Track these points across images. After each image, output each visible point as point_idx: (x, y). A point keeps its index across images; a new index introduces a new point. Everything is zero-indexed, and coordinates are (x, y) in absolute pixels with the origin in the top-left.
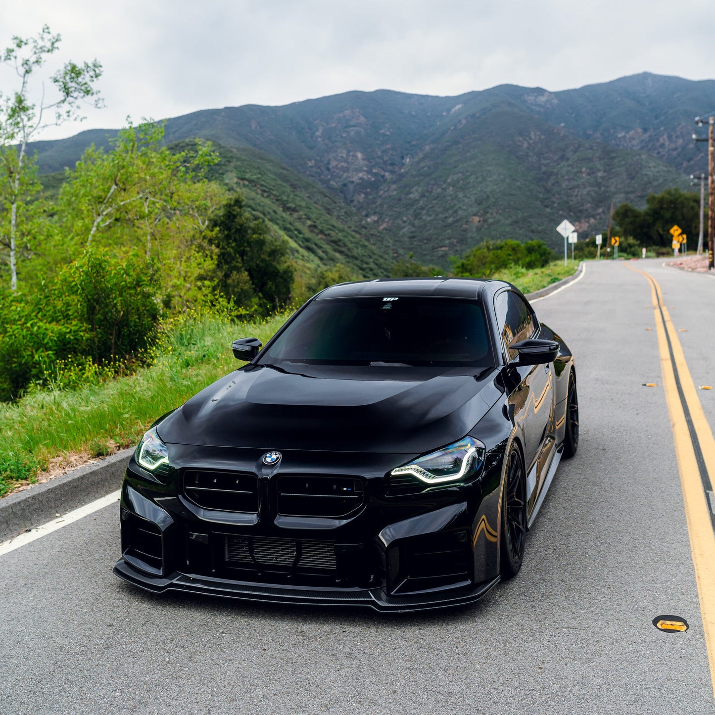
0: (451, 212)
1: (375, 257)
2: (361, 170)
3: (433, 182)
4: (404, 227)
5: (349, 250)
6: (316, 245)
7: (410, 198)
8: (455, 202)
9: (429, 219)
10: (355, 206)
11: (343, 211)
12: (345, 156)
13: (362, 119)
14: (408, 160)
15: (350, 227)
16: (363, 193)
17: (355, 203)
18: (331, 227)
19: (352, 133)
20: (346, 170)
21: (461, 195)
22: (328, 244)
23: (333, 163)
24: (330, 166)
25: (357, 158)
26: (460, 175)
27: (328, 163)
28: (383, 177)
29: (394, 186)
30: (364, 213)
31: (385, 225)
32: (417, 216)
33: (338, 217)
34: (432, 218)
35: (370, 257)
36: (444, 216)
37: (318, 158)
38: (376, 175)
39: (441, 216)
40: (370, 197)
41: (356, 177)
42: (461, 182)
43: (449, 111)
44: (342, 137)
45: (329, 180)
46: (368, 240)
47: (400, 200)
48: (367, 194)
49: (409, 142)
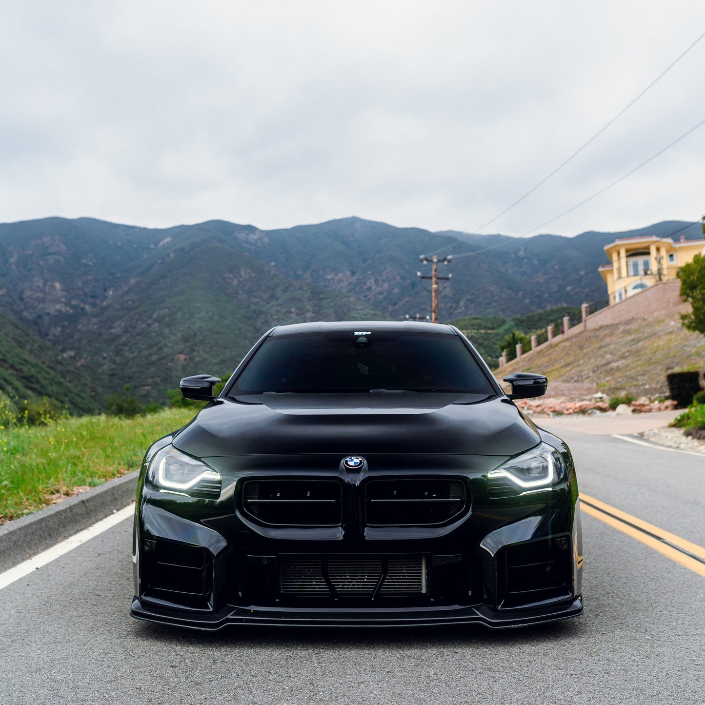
0: (155, 349)
1: (71, 395)
2: (59, 302)
3: (137, 317)
4: (104, 364)
5: (42, 387)
6: (5, 380)
7: (112, 334)
8: (161, 338)
9: (131, 356)
10: (49, 340)
11: (36, 345)
12: (41, 285)
13: (63, 247)
14: (111, 293)
15: (44, 363)
16: (59, 326)
17: (51, 336)
18: (23, 362)
19: (51, 262)
20: (41, 301)
21: (166, 331)
22: (18, 380)
23: (28, 293)
24: (24, 296)
25: (54, 288)
26: (166, 311)
27: (22, 292)
28: (83, 309)
29: (95, 320)
30: (60, 348)
31: (82, 362)
32: (118, 352)
33: (31, 351)
34: (135, 355)
35: (66, 395)
36: (147, 353)
37: (11, 287)
38: (75, 307)
39: (144, 353)
40: (68, 331)
41: (53, 309)
42: (168, 318)
43: (157, 243)
44: (39, 265)
45: (22, 311)
46: (63, 377)
47: (101, 334)
48: (64, 327)
49: (113, 274)
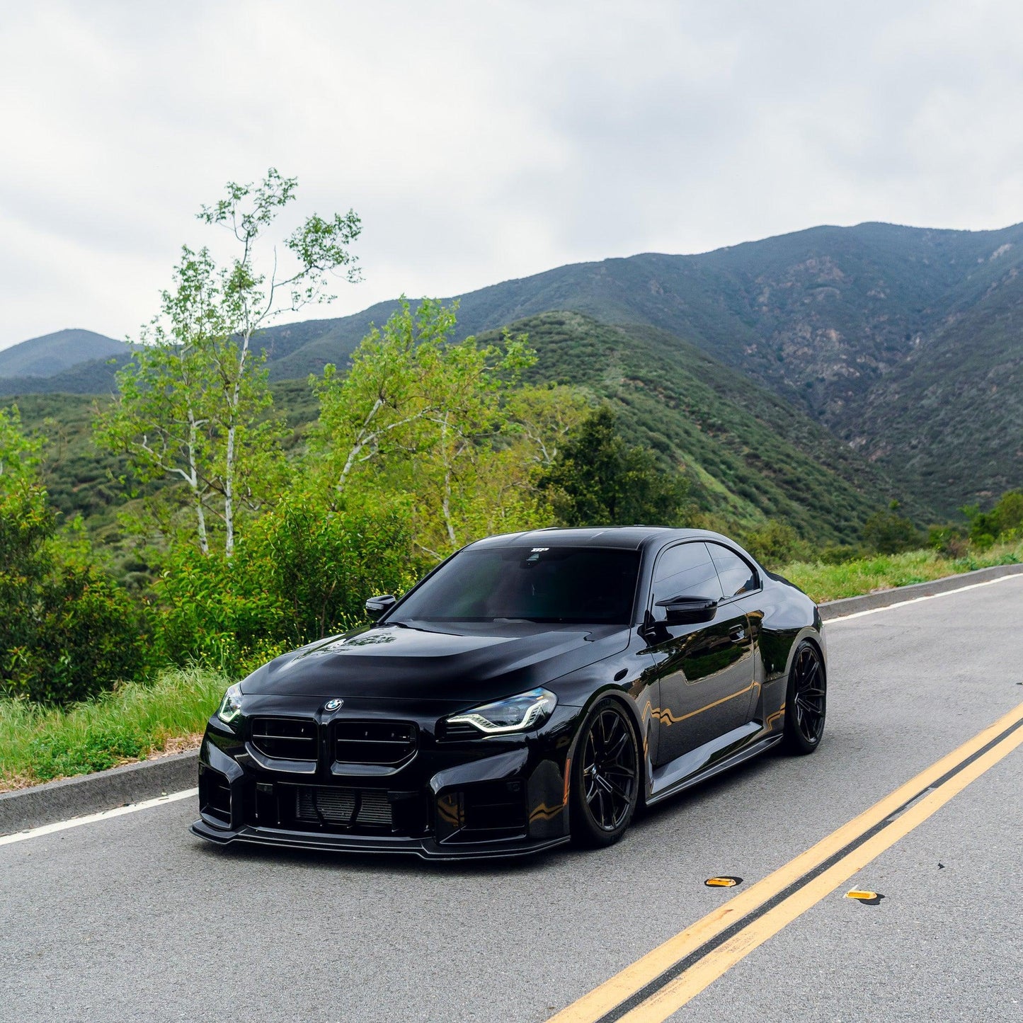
0: (994, 429)
1: (861, 508)
2: (837, 360)
3: (961, 378)
4: (913, 457)
5: (815, 496)
6: (758, 488)
7: (922, 407)
8: (1003, 411)
9: (956, 442)
10: (827, 422)
11: (806, 429)
12: (808, 336)
13: (837, 274)
14: (918, 341)
15: (818, 458)
16: (840, 398)
17: (828, 416)
18: (784, 458)
19: (820, 298)
20: (812, 360)
21: (1012, 400)
22: (778, 486)
23: (790, 349)
24: (784, 354)
25: (829, 339)
26: (1010, 365)
27: (781, 349)
28: (875, 370)
29: (894, 387)
30: (843, 433)
31: (879, 453)
32: (935, 436)
33: (797, 441)
34: (961, 440)
35: (853, 509)
36: (982, 436)
37: (763, 341)
38: (862, 367)
39: (977, 436)
40: (854, 405)
41: (829, 372)
42: (1012, 377)
43: (987, 255)
44: (803, 304)
45: (782, 377)
46: (849, 479)
47: (905, 409)
48: (847, 400)
49: (919, 311)
